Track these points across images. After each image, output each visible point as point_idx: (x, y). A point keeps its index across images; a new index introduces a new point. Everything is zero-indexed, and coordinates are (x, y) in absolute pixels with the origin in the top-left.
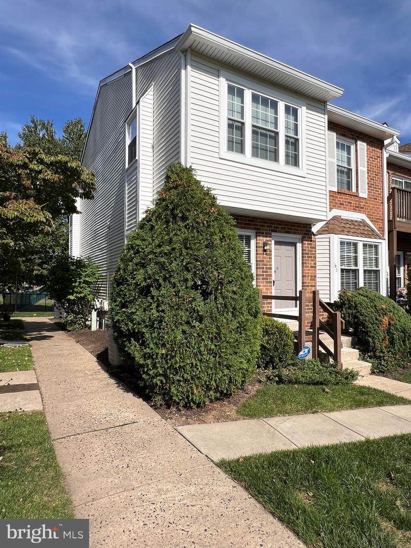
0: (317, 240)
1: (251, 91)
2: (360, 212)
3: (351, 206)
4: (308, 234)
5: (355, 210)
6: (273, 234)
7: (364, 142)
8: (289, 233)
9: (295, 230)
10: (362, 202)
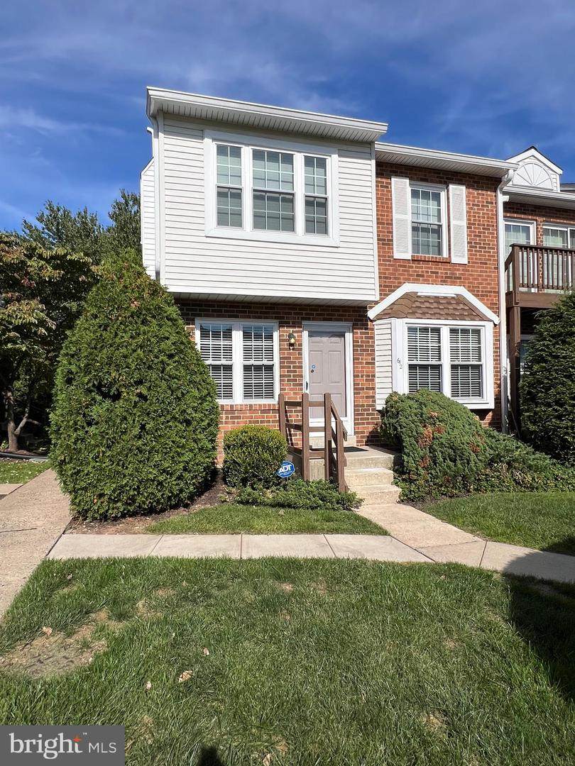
0: (376, 327)
1: (251, 147)
2: (453, 284)
3: (436, 277)
4: (362, 320)
5: (444, 282)
6: (304, 323)
7: (462, 184)
8: (330, 320)
9: (339, 315)
10: (458, 270)
